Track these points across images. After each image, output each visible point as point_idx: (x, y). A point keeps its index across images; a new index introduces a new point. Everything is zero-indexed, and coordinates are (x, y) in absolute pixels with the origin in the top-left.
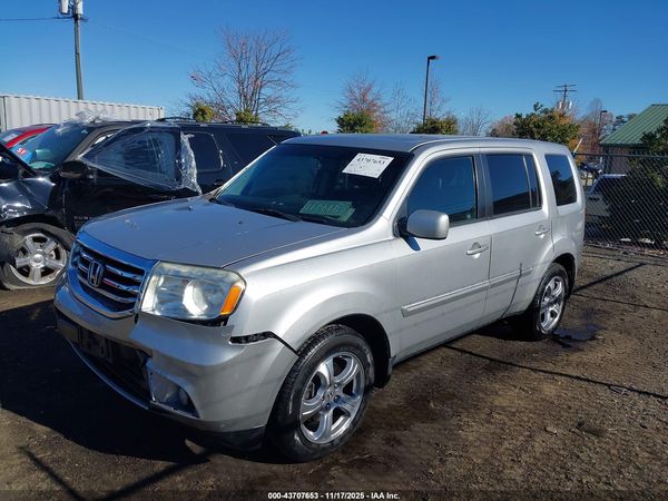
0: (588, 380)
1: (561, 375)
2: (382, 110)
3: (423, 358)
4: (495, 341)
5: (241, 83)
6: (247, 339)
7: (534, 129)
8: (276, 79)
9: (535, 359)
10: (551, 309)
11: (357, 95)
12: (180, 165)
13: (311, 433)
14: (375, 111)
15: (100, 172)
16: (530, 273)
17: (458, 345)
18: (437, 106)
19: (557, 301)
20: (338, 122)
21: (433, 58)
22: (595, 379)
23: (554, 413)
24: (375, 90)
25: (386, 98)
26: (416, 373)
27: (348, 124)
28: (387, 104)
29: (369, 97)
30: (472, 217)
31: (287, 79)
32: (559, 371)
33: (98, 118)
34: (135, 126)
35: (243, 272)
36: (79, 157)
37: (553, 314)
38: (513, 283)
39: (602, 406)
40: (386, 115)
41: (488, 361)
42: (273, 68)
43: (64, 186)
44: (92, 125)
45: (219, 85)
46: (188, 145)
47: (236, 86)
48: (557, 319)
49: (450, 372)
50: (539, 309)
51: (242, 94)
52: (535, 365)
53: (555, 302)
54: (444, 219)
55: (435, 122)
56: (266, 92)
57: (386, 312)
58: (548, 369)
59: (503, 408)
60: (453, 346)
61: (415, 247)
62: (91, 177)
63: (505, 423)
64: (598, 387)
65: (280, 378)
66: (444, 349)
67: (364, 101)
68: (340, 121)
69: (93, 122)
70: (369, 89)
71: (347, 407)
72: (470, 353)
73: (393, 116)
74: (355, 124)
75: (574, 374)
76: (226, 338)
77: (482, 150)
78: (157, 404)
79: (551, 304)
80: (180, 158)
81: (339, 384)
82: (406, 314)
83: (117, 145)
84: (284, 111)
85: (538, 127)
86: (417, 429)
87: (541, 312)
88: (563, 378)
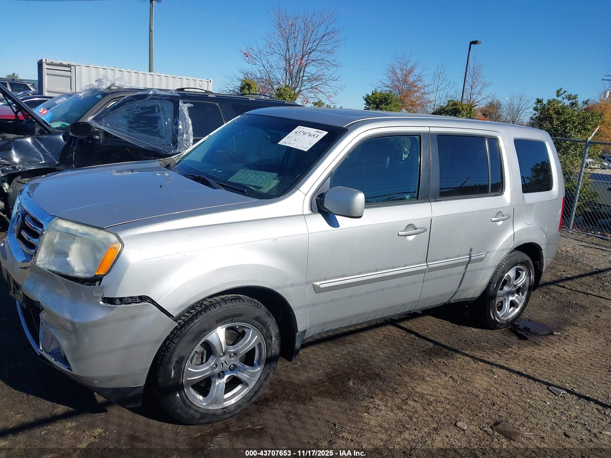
0: (528, 377)
1: (502, 367)
2: (422, 91)
3: (364, 334)
4: (448, 325)
5: (288, 61)
6: (122, 300)
7: (554, 116)
8: (320, 58)
9: (483, 349)
10: (511, 298)
11: (399, 75)
12: (177, 131)
13: (201, 398)
14: (415, 92)
15: (106, 134)
16: (481, 260)
17: (407, 324)
18: (477, 90)
19: (519, 291)
20: (366, 100)
21: (475, 42)
22: (537, 376)
23: (474, 408)
24: (417, 72)
25: (427, 81)
26: (350, 348)
27: (374, 103)
28: (427, 86)
29: (411, 79)
30: (412, 198)
31: (330, 58)
32: (501, 363)
33: (113, 85)
34: (140, 93)
35: (123, 235)
36: (90, 119)
37: (513, 304)
38: (462, 269)
39: (531, 406)
40: (425, 96)
41: (432, 345)
42: (319, 48)
43: (74, 145)
44: (108, 91)
45: (268, 62)
46: (186, 113)
47: (283, 63)
48: (517, 310)
49: (386, 351)
50: (494, 297)
51: (288, 71)
52: (478, 354)
53: (518, 291)
54: (360, 197)
55: (456, 104)
56: (310, 70)
57: (292, 285)
58: (491, 360)
59: (422, 396)
60: (402, 325)
61: (333, 223)
62: (97, 137)
63: (416, 412)
64: (536, 385)
65: (157, 342)
66: (391, 327)
67: (405, 81)
68: (368, 100)
69: (109, 88)
70: (410, 72)
71: (243, 376)
72: (417, 334)
73: (432, 97)
74: (381, 102)
75: (517, 368)
76: (97, 298)
77: (432, 130)
78: (43, 353)
79: (511, 293)
80: (177, 124)
81: (235, 354)
82: (318, 290)
83: (123, 110)
84: (325, 89)
85: (558, 113)
86: (323, 405)
87: (497, 301)
88: (503, 371)
